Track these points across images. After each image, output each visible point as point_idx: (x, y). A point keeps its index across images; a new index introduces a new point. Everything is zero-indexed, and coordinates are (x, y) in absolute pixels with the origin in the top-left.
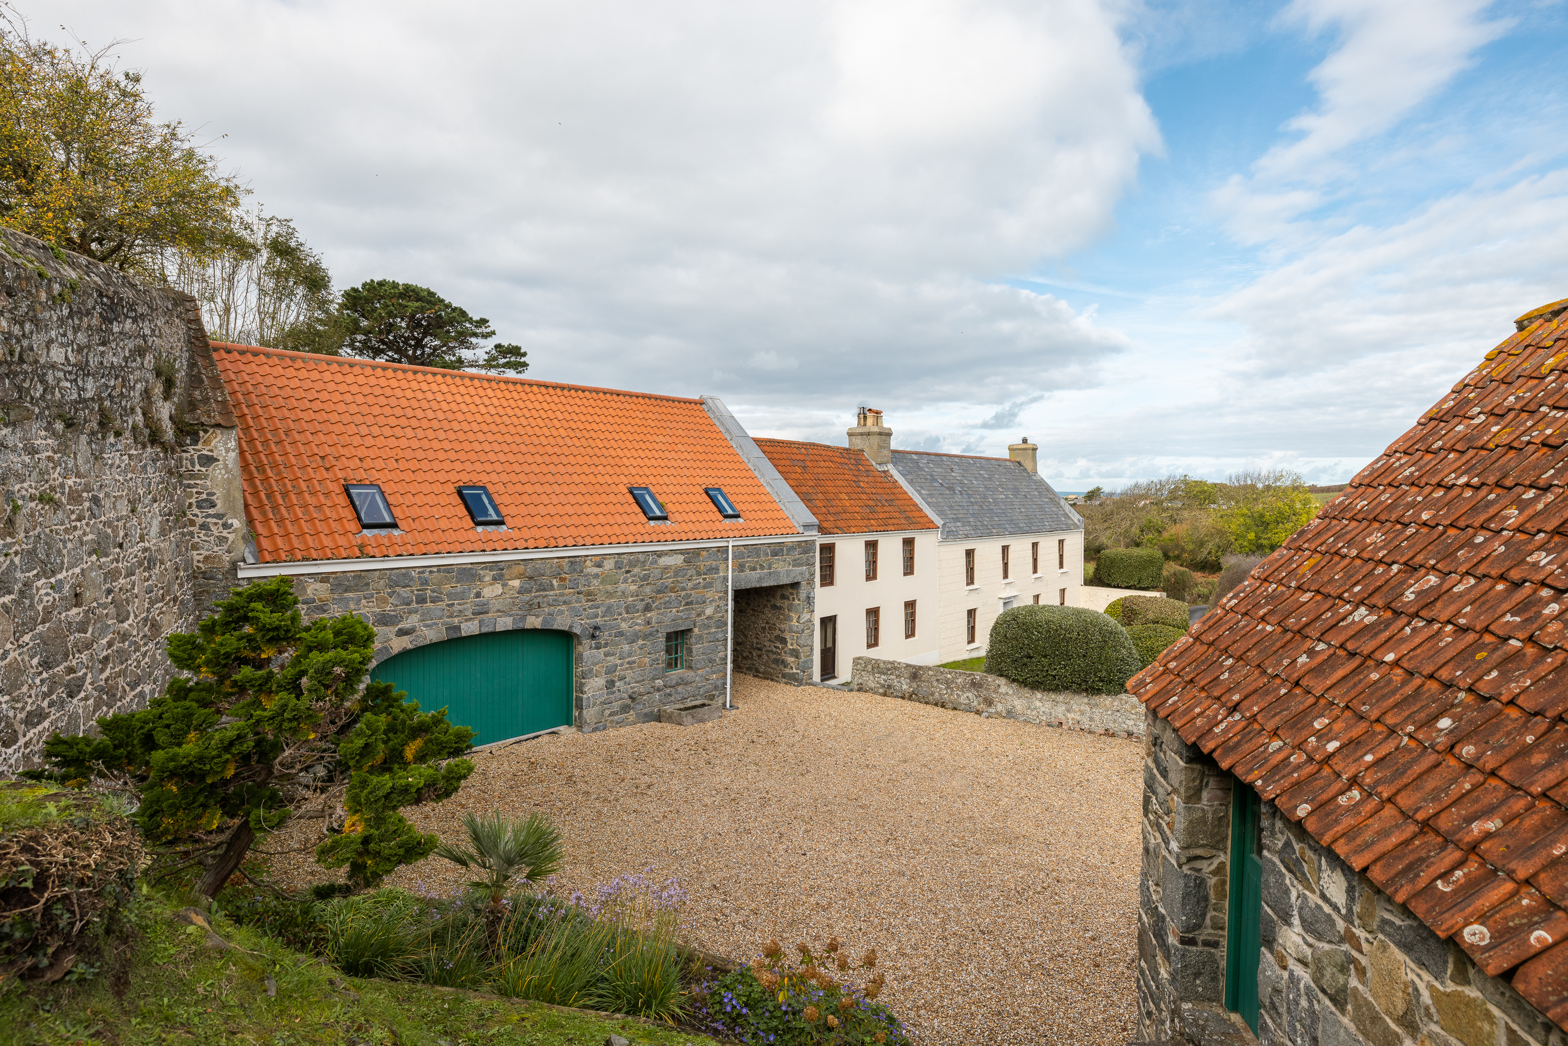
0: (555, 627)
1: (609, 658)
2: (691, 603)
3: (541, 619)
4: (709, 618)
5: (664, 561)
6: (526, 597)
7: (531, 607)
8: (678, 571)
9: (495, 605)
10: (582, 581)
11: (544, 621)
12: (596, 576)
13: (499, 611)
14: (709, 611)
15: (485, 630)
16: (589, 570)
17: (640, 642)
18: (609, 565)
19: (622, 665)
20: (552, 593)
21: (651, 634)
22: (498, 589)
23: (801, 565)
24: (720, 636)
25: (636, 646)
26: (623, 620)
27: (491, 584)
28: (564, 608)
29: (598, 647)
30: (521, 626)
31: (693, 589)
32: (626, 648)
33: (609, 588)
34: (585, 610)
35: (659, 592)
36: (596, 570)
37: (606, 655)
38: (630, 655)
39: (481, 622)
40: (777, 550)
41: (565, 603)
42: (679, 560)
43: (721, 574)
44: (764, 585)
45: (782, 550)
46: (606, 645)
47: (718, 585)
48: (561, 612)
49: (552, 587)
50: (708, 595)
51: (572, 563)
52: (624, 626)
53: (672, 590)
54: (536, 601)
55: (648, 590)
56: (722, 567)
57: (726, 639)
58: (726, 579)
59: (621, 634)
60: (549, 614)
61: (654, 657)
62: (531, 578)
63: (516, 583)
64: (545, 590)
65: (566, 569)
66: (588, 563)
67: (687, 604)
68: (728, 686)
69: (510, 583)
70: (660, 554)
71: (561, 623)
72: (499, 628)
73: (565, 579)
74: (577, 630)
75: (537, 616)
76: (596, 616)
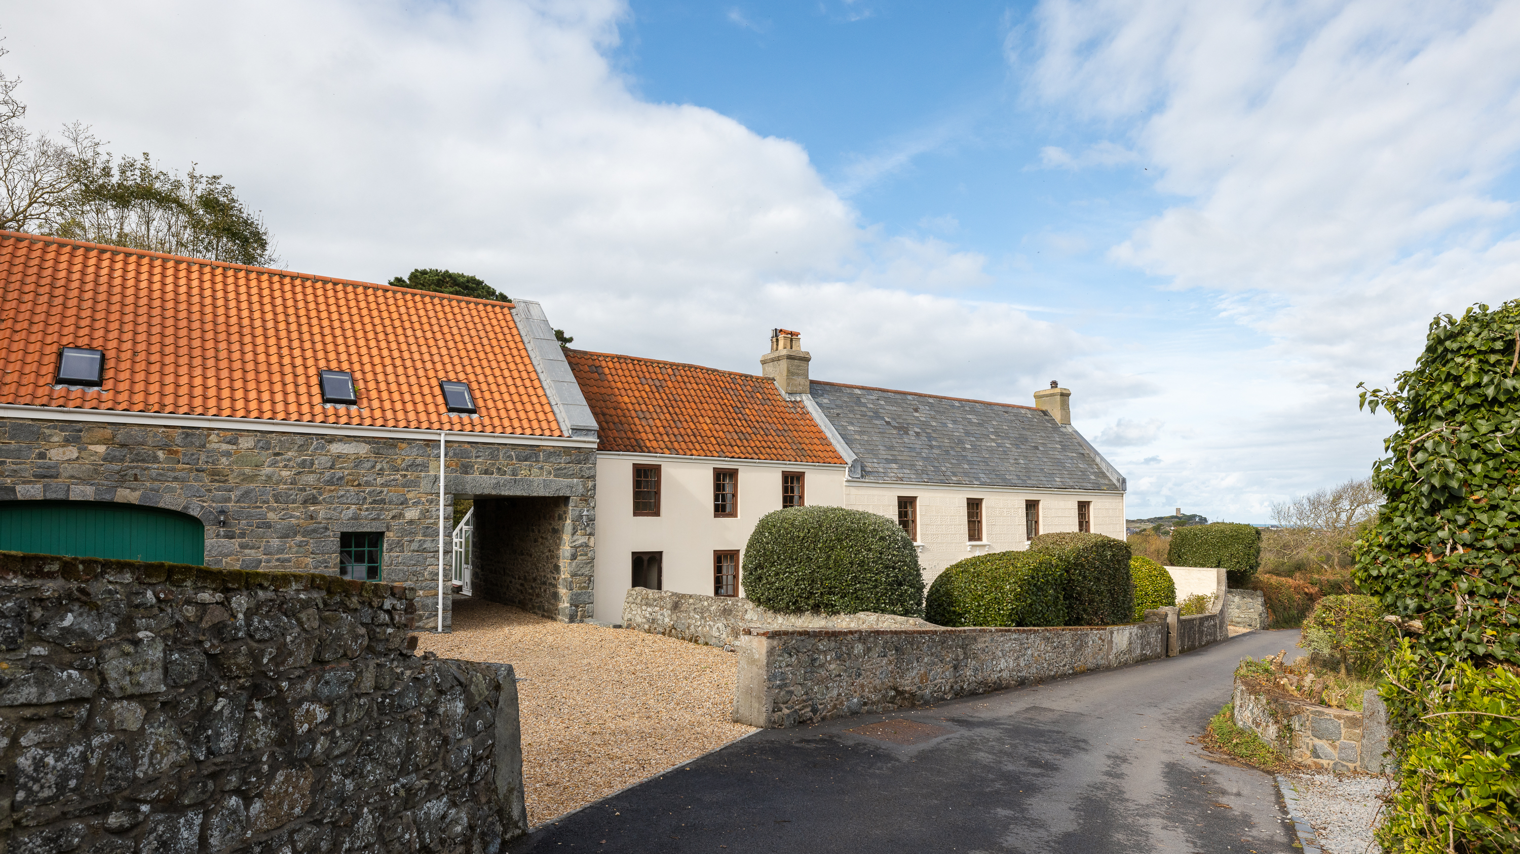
0: (161, 505)
1: (247, 551)
2: (383, 501)
3: (137, 494)
4: (411, 522)
5: (336, 448)
6: (116, 466)
7: (122, 479)
8: (358, 462)
9: (67, 470)
10: (203, 457)
11: (143, 496)
12: (228, 454)
13: (72, 477)
14: (411, 514)
15: (51, 496)
16: (216, 446)
17: (299, 538)
18: (246, 443)
19: (268, 561)
20: (156, 466)
21: (314, 531)
22: (72, 452)
23: (572, 476)
24: (428, 545)
25: (291, 542)
26: (274, 510)
27: (63, 446)
28: (174, 484)
29: (230, 536)
30: (107, 497)
31: (382, 485)
32: (275, 542)
33: (247, 470)
34: (209, 491)
35: (330, 482)
36: (225, 447)
37: (243, 546)
38: (281, 551)
39: (46, 487)
40: (530, 454)
41: (176, 479)
42: (363, 449)
43: (432, 473)
44: (506, 492)
45: (537, 456)
46: (243, 535)
47: (425, 485)
48: (172, 490)
49: (156, 459)
50: (409, 496)
51: (187, 435)
52: (271, 516)
53: (350, 483)
54: (131, 472)
55: (311, 479)
56: (432, 465)
57: (438, 551)
58: (436, 479)
59: (268, 526)
60: (152, 490)
61: (320, 558)
62: (123, 446)
63: (101, 449)
64: (143, 461)
65: (178, 440)
66: (213, 437)
67: (374, 502)
68: (440, 607)
69: (91, 447)
70: (332, 439)
71: (170, 500)
72: (72, 497)
73: (176, 452)
74: (195, 512)
75: (133, 490)
76: (228, 500)
